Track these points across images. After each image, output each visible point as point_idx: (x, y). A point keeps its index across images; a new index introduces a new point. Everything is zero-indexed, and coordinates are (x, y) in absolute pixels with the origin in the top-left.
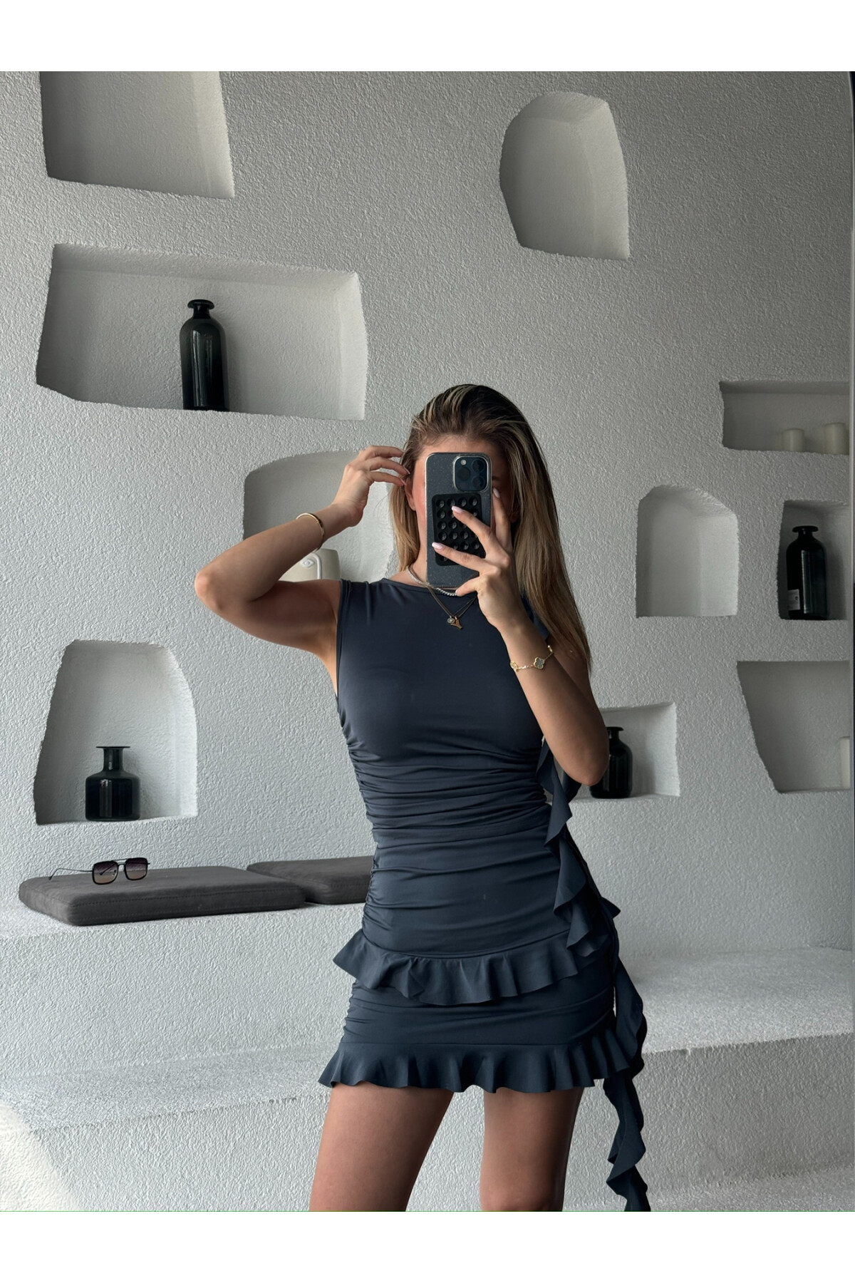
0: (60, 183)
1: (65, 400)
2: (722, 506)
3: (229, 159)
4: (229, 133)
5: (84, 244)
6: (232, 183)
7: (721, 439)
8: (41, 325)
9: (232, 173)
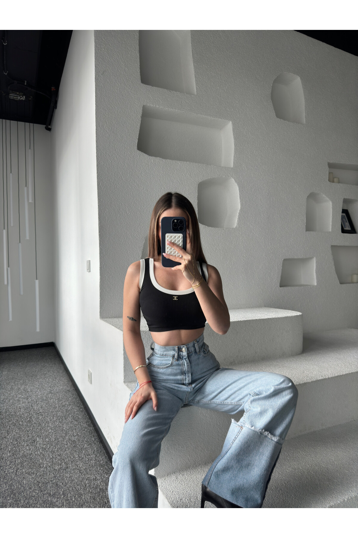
0: (145, 85)
1: (146, 156)
2: (328, 199)
3: (195, 83)
4: (195, 74)
5: (152, 105)
6: (195, 90)
7: (328, 179)
8: (139, 130)
9: (195, 87)
